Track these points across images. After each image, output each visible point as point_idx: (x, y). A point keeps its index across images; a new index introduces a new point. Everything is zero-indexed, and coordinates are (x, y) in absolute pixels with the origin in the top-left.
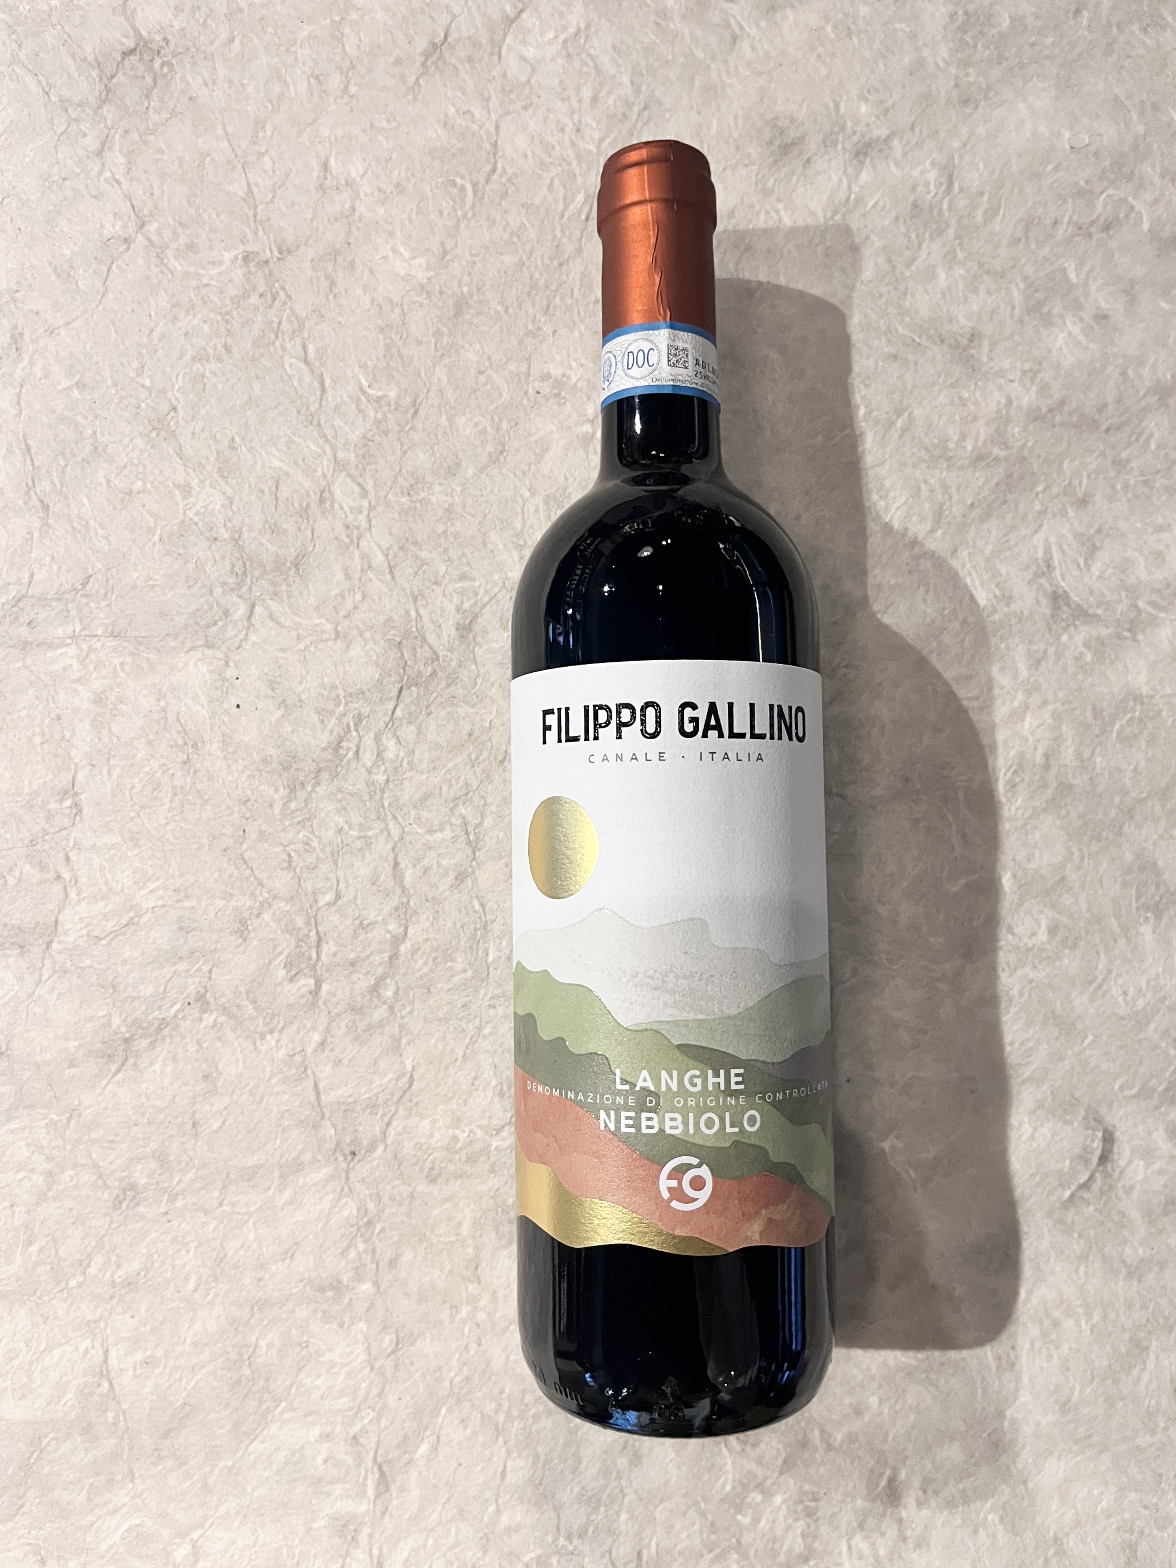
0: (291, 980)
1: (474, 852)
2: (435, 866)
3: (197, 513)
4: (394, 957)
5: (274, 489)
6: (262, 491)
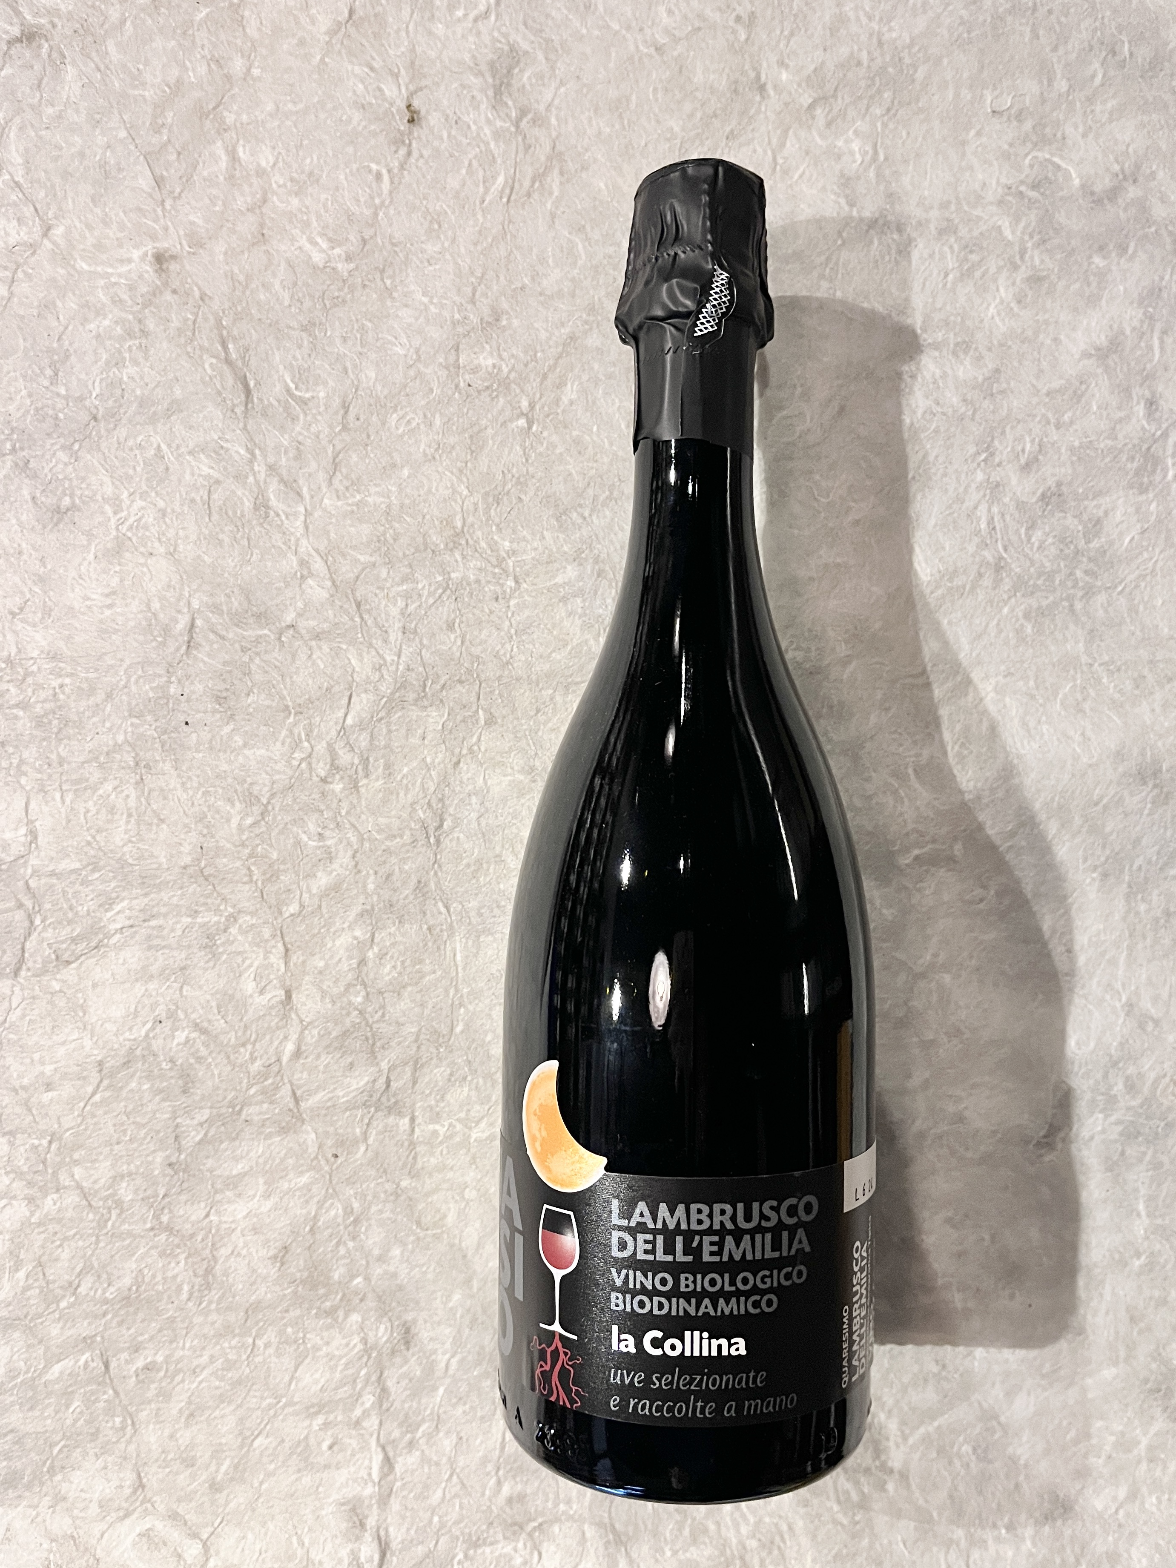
0: (261, 993)
1: (436, 855)
2: (397, 870)
3: (130, 528)
4: (362, 962)
5: (205, 497)
6: (193, 501)
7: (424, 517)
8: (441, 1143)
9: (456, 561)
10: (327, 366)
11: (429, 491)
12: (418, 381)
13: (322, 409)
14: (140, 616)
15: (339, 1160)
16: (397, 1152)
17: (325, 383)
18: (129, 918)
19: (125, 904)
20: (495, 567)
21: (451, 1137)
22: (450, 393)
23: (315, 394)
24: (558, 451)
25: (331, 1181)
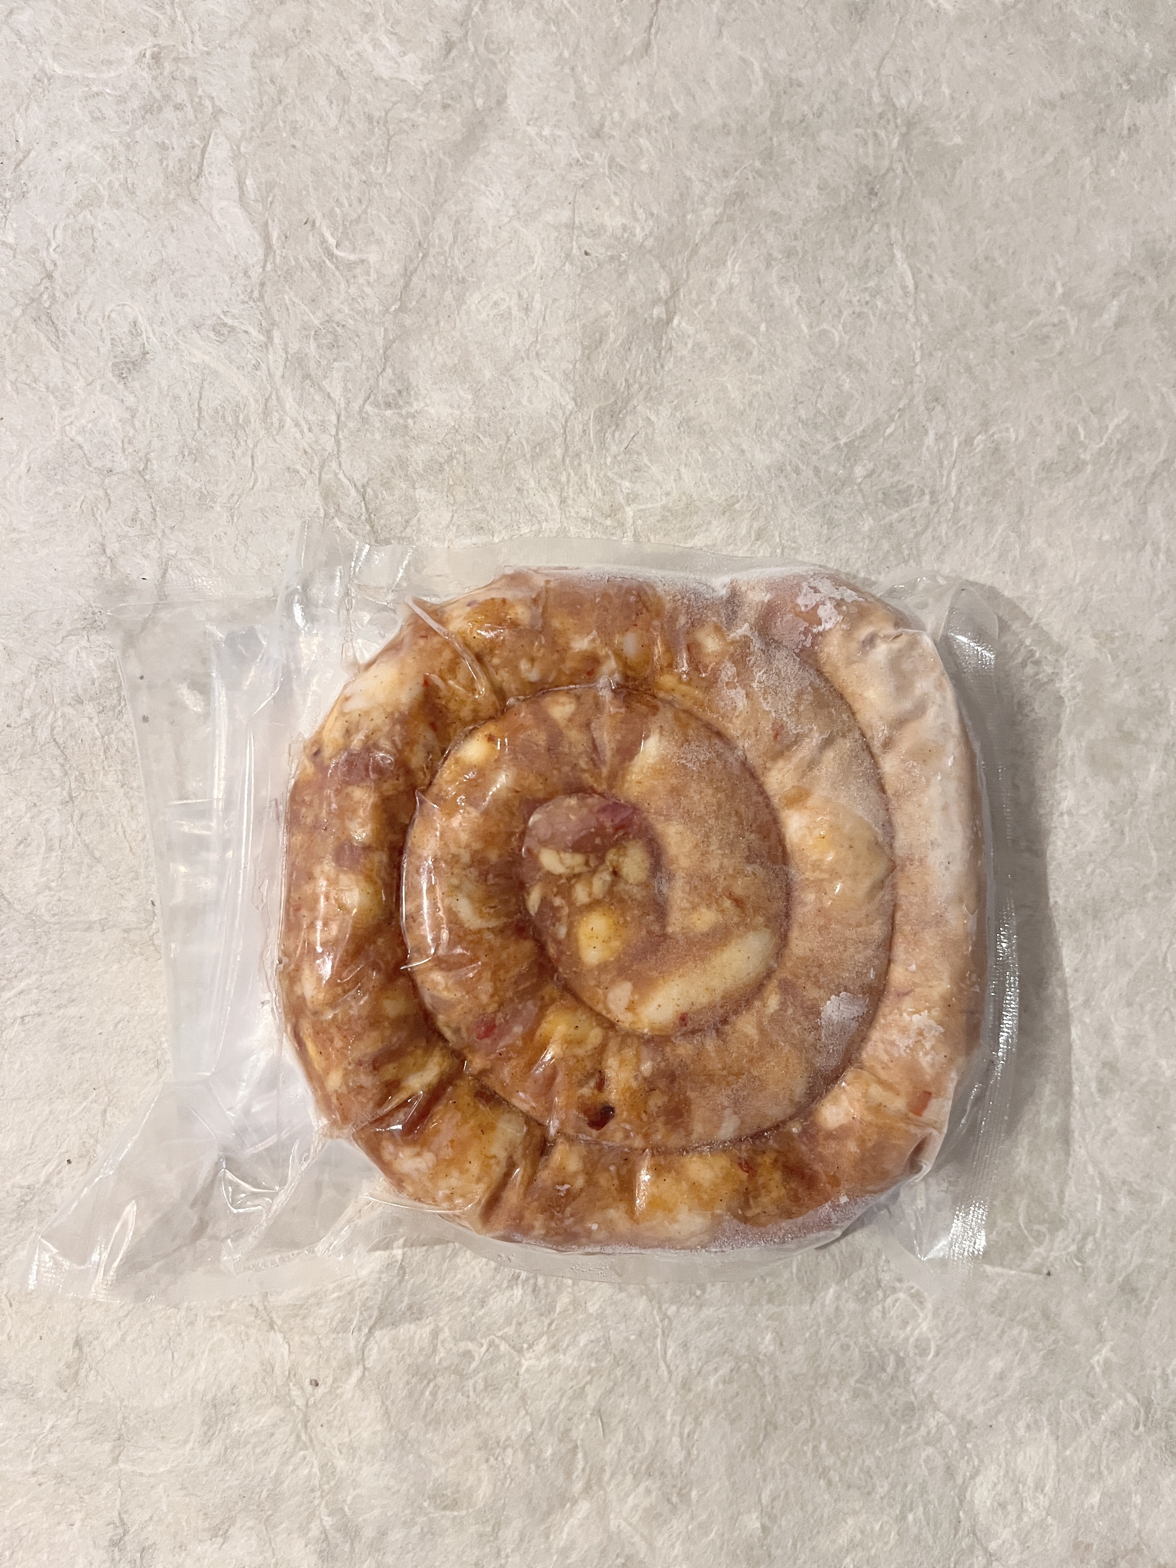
7: (508, 440)
8: (476, 1371)
9: (551, 505)
10: (385, 219)
11: (519, 403)
12: (513, 245)
13: (373, 277)
14: (88, 560)
15: (321, 1390)
16: (408, 1383)
17: (380, 242)
18: (36, 1003)
19: (34, 977)
20: (607, 516)
21: (492, 1361)
22: (558, 263)
23: (364, 257)
24: (708, 355)
25: (306, 1422)
